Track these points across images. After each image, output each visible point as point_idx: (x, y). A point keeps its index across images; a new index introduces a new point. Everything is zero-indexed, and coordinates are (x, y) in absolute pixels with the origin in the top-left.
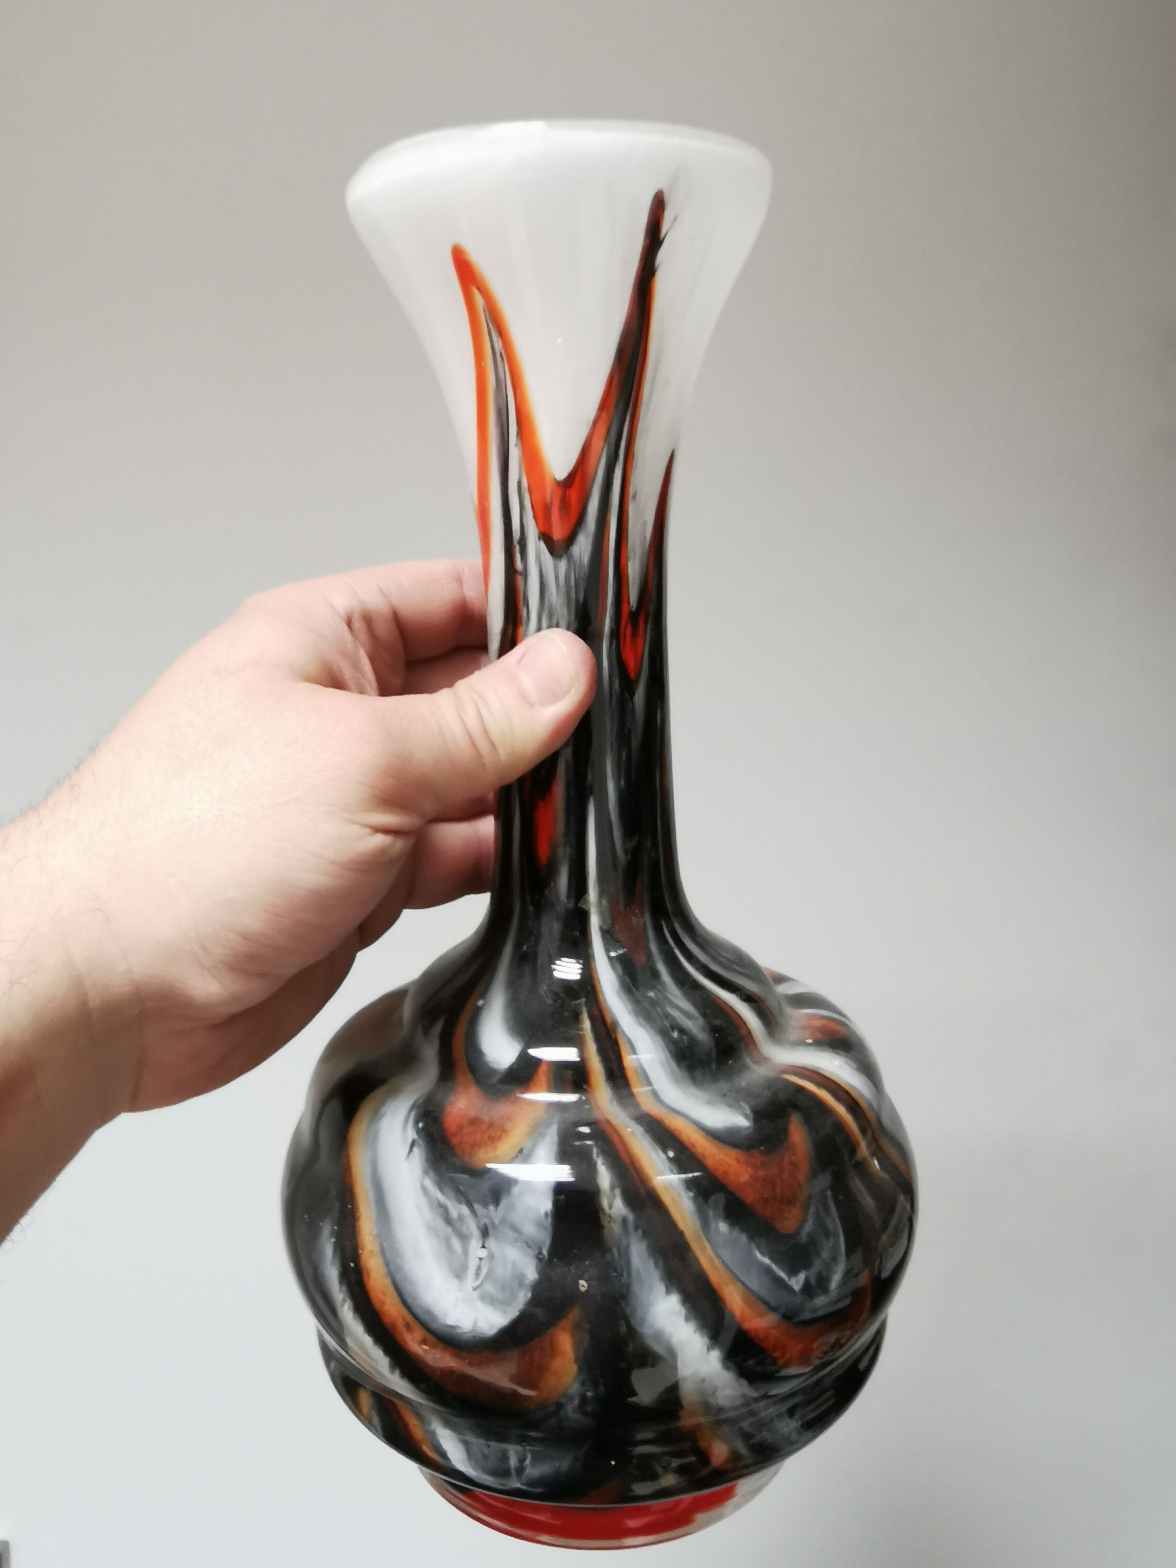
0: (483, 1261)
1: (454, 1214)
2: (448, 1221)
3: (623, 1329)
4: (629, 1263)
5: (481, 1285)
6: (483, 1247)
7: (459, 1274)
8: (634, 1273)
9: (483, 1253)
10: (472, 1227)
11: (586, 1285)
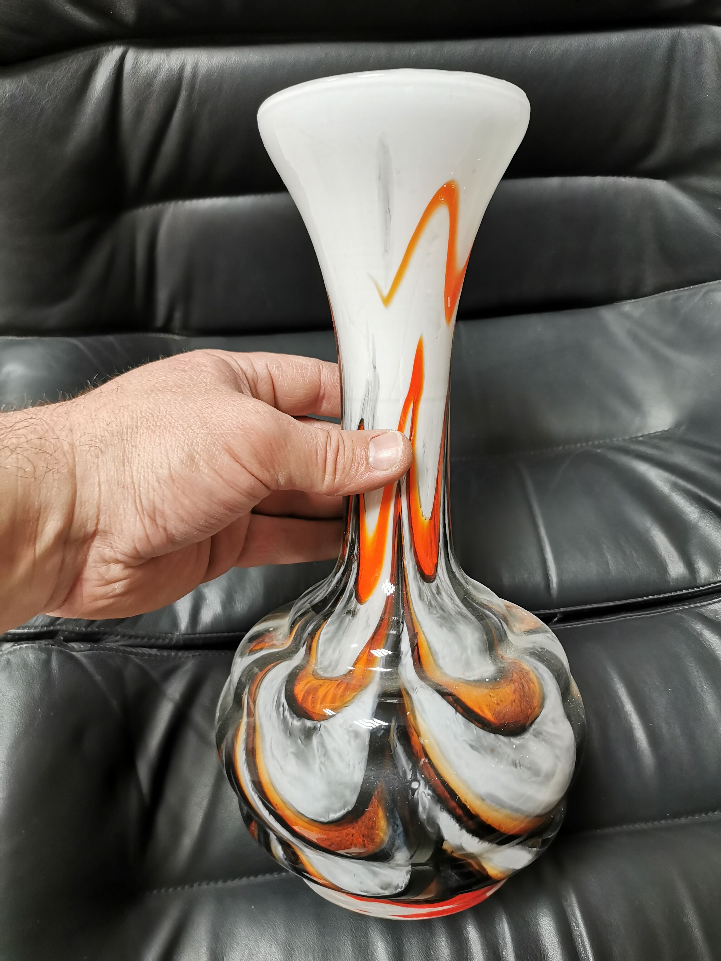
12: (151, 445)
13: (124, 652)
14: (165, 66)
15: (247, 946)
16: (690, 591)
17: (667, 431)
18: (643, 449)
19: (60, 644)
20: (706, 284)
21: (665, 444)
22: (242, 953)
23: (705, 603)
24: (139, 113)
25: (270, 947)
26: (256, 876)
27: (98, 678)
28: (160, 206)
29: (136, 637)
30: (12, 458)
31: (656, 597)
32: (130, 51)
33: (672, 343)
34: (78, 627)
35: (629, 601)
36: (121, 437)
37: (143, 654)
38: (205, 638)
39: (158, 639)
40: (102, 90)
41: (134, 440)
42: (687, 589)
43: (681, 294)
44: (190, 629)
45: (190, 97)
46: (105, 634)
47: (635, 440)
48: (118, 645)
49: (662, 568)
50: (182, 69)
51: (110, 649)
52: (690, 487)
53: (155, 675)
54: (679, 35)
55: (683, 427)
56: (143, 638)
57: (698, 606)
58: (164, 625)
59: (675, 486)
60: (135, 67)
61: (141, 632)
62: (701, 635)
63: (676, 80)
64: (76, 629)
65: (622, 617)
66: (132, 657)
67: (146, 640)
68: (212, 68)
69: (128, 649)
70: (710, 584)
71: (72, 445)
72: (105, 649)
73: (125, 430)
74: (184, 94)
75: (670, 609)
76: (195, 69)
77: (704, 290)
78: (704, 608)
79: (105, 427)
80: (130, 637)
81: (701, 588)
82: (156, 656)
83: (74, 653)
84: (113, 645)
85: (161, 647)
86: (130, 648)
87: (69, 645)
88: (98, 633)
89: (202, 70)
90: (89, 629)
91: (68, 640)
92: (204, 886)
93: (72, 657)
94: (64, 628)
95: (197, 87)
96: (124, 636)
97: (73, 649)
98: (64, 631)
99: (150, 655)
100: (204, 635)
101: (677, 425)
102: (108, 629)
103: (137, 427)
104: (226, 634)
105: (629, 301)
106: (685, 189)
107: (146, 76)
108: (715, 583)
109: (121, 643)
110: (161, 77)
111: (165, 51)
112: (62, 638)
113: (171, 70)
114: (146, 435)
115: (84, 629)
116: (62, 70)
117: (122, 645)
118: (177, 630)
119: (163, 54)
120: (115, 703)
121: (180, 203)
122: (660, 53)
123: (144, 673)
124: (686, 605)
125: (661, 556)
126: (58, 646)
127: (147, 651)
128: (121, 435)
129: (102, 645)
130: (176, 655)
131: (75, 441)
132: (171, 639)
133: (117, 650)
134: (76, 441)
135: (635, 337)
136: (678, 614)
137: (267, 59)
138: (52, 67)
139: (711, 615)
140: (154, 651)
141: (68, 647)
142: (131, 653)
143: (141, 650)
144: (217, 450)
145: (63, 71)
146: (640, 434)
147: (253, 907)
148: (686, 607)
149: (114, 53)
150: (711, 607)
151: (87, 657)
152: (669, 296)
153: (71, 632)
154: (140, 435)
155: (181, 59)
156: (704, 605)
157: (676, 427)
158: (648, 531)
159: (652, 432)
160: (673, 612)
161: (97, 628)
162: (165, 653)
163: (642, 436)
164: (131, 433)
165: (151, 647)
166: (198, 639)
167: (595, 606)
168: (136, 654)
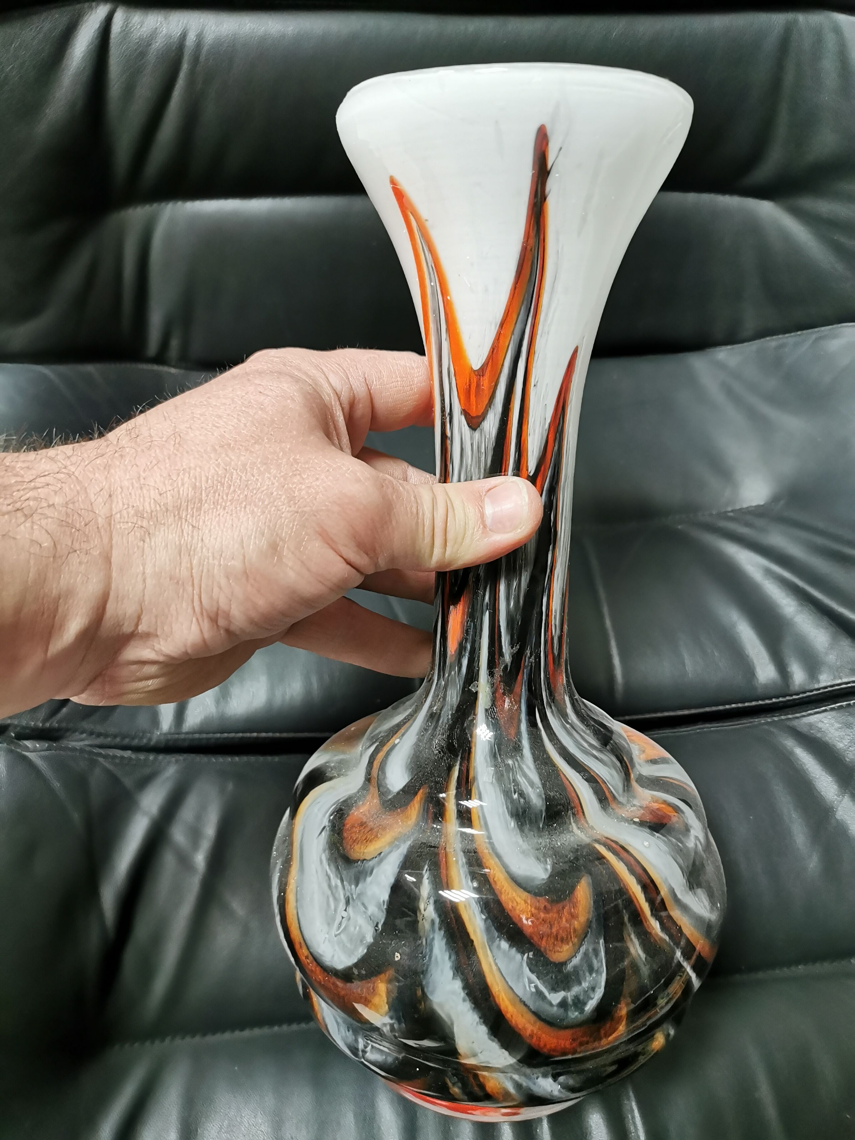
0: (344, 919)
1: (333, 883)
2: (330, 886)
3: (419, 993)
4: (431, 951)
5: (339, 934)
6: (345, 910)
7: (329, 923)
8: (433, 959)
9: (345, 914)
10: (341, 895)
11: (399, 957)
12: (219, 526)
13: (91, 753)
14: (162, 31)
15: (227, 1114)
16: (781, 699)
17: (762, 506)
18: (732, 526)
19: (10, 742)
20: (816, 330)
21: (760, 522)
22: (221, 1124)
23: (798, 715)
24: (129, 89)
25: (255, 1117)
26: (242, 1029)
27: (56, 785)
28: (155, 205)
29: (106, 736)
30: (25, 526)
31: (740, 705)
32: (118, 9)
33: (771, 399)
34: (33, 722)
35: (708, 709)
36: (179, 513)
37: (114, 757)
38: (193, 740)
39: (133, 738)
40: (83, 57)
41: (196, 519)
42: (777, 697)
43: (785, 340)
44: (173, 727)
45: (192, 72)
46: (67, 730)
47: (724, 516)
48: (85, 745)
49: (750, 671)
50: (184, 36)
51: (74, 749)
52: (787, 575)
53: (128, 782)
54: (796, 21)
55: (782, 502)
56: (115, 736)
57: (790, 718)
58: (142, 721)
59: (768, 572)
60: (124, 30)
61: (112, 730)
62: (792, 753)
63: (789, 78)
64: (31, 724)
65: (699, 729)
66: (101, 760)
67: (118, 739)
68: (220, 36)
69: (95, 751)
70: (804, 692)
71: (110, 518)
72: (67, 749)
73: (184, 505)
74: (185, 67)
75: (756, 721)
76: (200, 37)
77: (814, 337)
78: (797, 720)
79: (157, 497)
80: (99, 735)
81: (795, 697)
82: (130, 759)
83: (27, 754)
84: (78, 745)
85: (137, 749)
86: (98, 749)
87: (21, 743)
88: (58, 730)
89: (209, 38)
90: (48, 725)
91: (21, 737)
92: (178, 1041)
93: (25, 758)
94: (16, 722)
95: (202, 58)
96: (91, 733)
97: (27, 749)
98: (16, 726)
99: (122, 757)
100: (190, 736)
101: (775, 499)
102: (71, 725)
103: (201, 500)
104: (218, 735)
105: (724, 348)
106: (797, 213)
107: (139, 42)
108: (812, 691)
109: (87, 742)
110: (157, 44)
111: (162, 12)
112: (13, 735)
113: (170, 37)
114: (213, 512)
115: (41, 725)
116: (31, 29)
117: (91, 746)
118: (158, 729)
119: (159, 17)
120: (76, 816)
121: (180, 203)
122: (770, 43)
123: (114, 780)
124: (775, 716)
125: (748, 656)
126: (7, 744)
127: (119, 753)
128: (179, 510)
129: (64, 743)
130: (155, 759)
131: (114, 513)
132: (150, 739)
133: (82, 750)
134: (116, 513)
135: (729, 392)
136: (766, 727)
137: (291, 28)
138: (19, 25)
139: (804, 730)
140: (128, 754)
141: (20, 745)
142: (100, 755)
143: (111, 752)
144: (306, 534)
145: (33, 30)
146: (729, 509)
147: (236, 1068)
148: (776, 719)
149: (98, 11)
150: (806, 720)
151: (44, 758)
152: (772, 342)
153: (24, 728)
154: (205, 512)
155: (183, 23)
156: (797, 718)
157: (773, 502)
158: (734, 626)
159: (745, 506)
160: (760, 724)
161: (57, 723)
162: (142, 756)
163: (732, 511)
164: (192, 509)
165: (124, 748)
166: (184, 740)
167: (666, 714)
168: (105, 757)
